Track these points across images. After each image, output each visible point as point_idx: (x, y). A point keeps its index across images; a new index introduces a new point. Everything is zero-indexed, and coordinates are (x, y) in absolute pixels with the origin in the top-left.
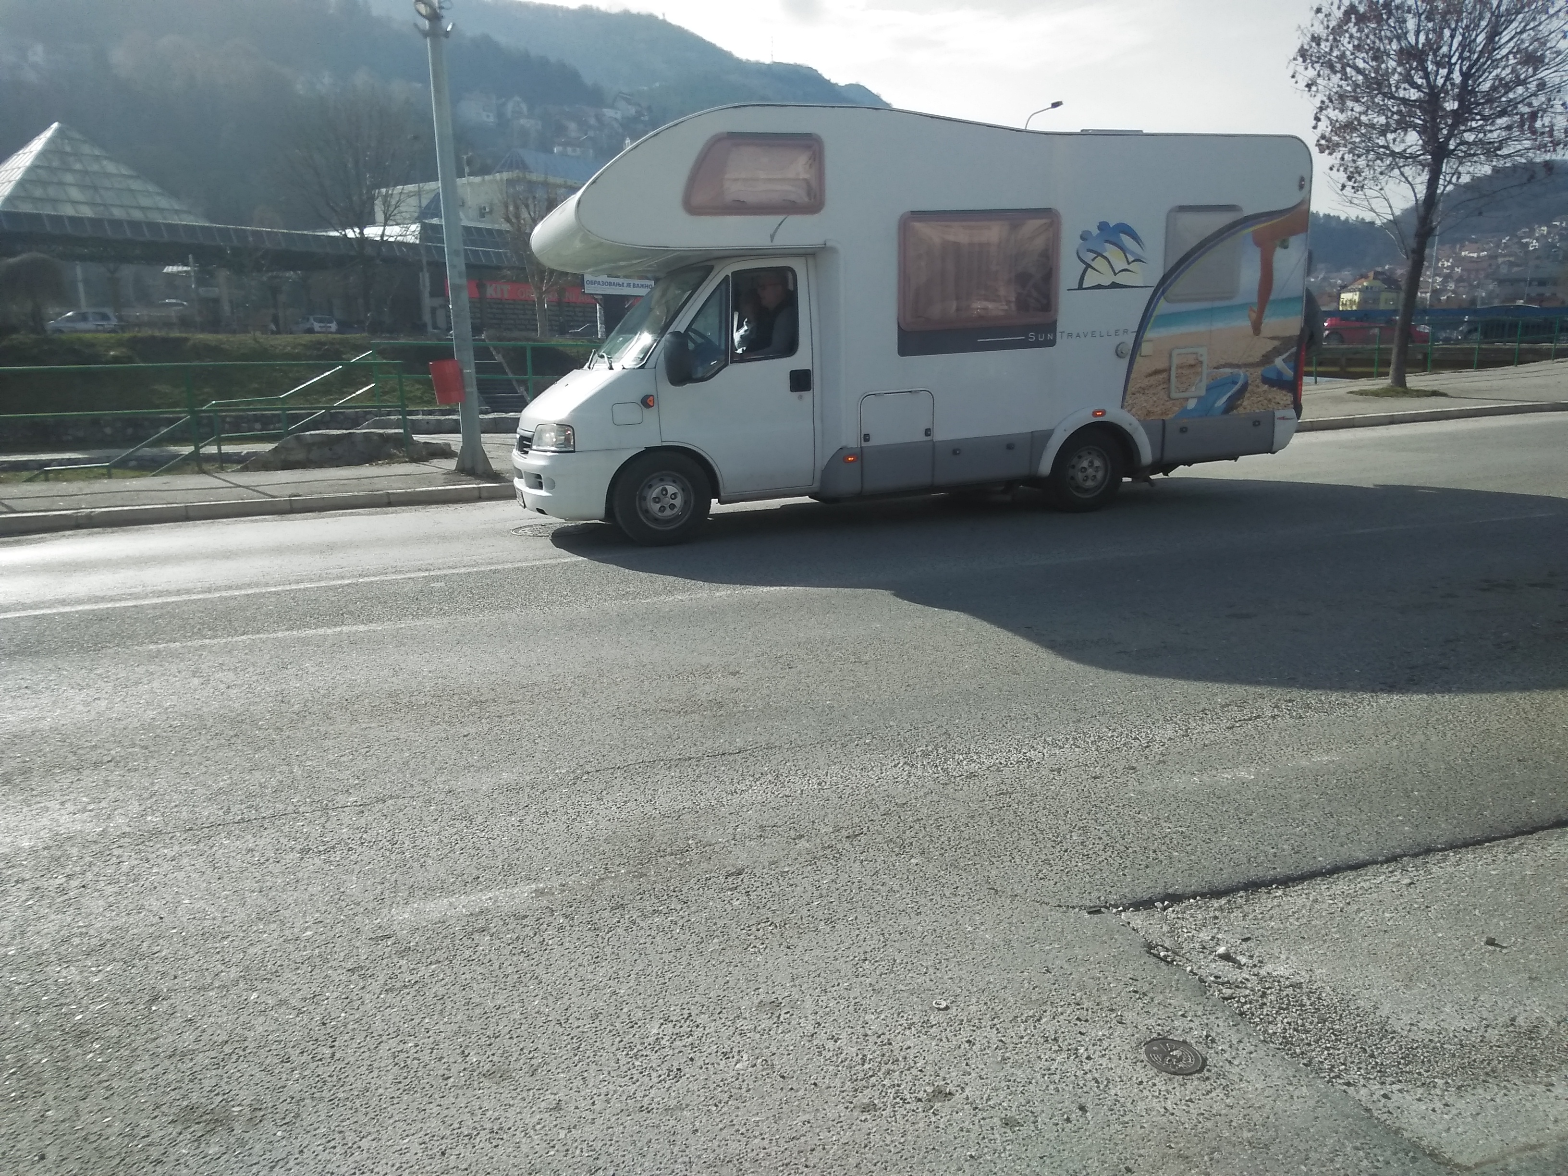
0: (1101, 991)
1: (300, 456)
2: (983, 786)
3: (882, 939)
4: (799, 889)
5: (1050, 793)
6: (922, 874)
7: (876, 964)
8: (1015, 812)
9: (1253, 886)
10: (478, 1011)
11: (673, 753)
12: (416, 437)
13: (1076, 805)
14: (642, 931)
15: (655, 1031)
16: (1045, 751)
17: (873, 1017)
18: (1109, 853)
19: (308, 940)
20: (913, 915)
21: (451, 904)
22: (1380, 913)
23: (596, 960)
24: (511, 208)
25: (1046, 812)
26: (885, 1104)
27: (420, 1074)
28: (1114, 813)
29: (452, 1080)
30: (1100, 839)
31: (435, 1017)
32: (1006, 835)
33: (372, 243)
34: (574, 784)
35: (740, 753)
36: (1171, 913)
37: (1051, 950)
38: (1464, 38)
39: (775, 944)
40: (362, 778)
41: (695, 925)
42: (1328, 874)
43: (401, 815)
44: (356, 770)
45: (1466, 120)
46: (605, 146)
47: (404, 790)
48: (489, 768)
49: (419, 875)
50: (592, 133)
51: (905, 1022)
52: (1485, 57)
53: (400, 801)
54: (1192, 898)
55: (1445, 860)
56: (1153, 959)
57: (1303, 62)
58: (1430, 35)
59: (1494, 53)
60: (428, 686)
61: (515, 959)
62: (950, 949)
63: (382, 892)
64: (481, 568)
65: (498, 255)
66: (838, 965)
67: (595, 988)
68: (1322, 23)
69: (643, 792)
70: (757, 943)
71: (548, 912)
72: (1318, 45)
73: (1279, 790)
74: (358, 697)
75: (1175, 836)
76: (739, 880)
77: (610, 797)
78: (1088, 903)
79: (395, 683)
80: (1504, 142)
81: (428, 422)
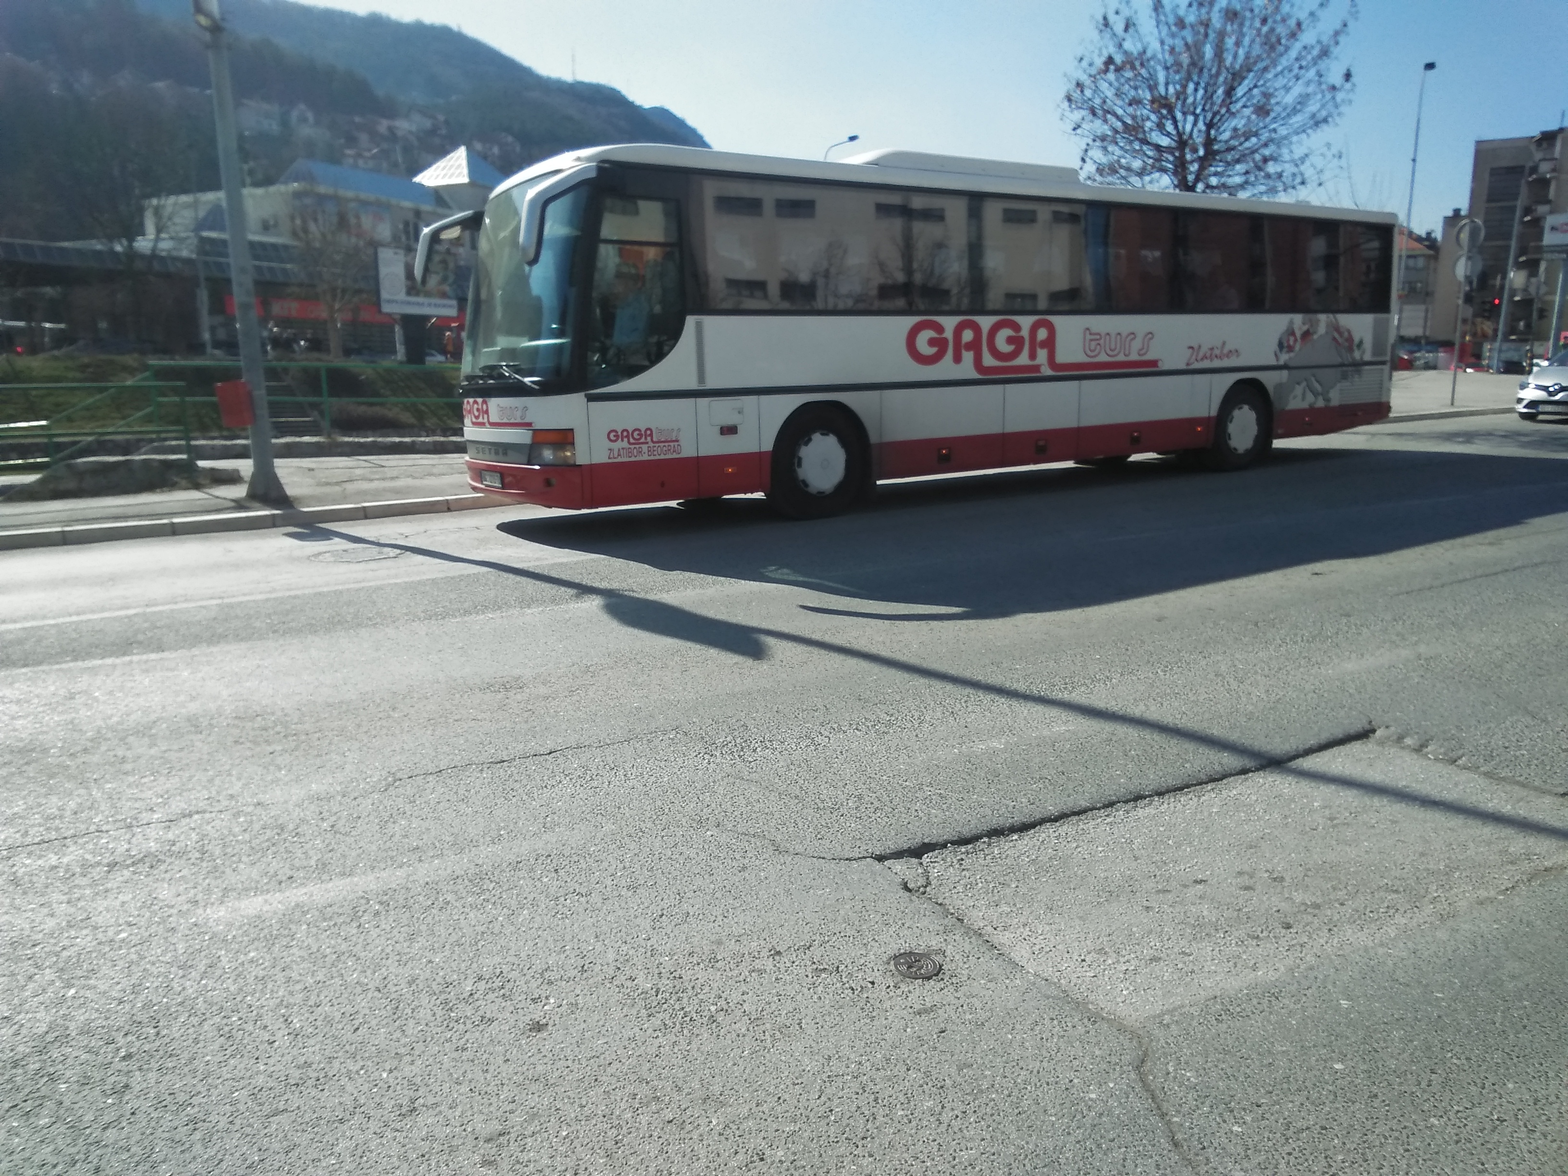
0: (862, 922)
1: (71, 485)
2: (774, 767)
3: (678, 898)
4: (605, 864)
5: (832, 769)
6: (716, 843)
7: (672, 918)
8: (801, 787)
9: (997, 833)
10: (299, 987)
11: (485, 757)
12: (201, 464)
13: (855, 778)
14: (456, 910)
15: (469, 989)
16: (831, 736)
17: (667, 959)
18: (879, 814)
19: (123, 940)
20: (706, 876)
21: (266, 901)
22: (1095, 848)
23: (411, 938)
24: (298, 222)
25: (827, 785)
26: (674, 1023)
27: (245, 1042)
28: (885, 783)
29: (277, 1043)
30: (872, 803)
31: (257, 995)
32: (792, 806)
33: (142, 257)
34: (386, 790)
35: (550, 753)
36: (925, 859)
37: (823, 894)
38: (1206, 91)
39: (581, 910)
40: (166, 796)
41: (507, 901)
42: (1056, 819)
43: (209, 828)
44: (159, 790)
45: (1211, 166)
46: (400, 160)
47: (211, 805)
48: (298, 780)
49: (232, 879)
50: (385, 146)
51: (695, 960)
52: (1223, 111)
53: (207, 816)
54: (944, 846)
55: (1150, 804)
56: (908, 894)
57: (1070, 106)
58: (1178, 87)
59: (1231, 106)
60: (228, 709)
61: (333, 942)
62: (738, 900)
63: (195, 895)
64: (280, 594)
65: (284, 271)
66: (638, 921)
67: (412, 959)
68: (1085, 71)
69: (456, 793)
70: (565, 910)
71: (363, 901)
72: (1082, 91)
73: (1023, 756)
74: (155, 722)
75: (934, 797)
76: (549, 861)
77: (423, 800)
78: (857, 855)
79: (193, 707)
80: (1242, 186)
81: (213, 447)
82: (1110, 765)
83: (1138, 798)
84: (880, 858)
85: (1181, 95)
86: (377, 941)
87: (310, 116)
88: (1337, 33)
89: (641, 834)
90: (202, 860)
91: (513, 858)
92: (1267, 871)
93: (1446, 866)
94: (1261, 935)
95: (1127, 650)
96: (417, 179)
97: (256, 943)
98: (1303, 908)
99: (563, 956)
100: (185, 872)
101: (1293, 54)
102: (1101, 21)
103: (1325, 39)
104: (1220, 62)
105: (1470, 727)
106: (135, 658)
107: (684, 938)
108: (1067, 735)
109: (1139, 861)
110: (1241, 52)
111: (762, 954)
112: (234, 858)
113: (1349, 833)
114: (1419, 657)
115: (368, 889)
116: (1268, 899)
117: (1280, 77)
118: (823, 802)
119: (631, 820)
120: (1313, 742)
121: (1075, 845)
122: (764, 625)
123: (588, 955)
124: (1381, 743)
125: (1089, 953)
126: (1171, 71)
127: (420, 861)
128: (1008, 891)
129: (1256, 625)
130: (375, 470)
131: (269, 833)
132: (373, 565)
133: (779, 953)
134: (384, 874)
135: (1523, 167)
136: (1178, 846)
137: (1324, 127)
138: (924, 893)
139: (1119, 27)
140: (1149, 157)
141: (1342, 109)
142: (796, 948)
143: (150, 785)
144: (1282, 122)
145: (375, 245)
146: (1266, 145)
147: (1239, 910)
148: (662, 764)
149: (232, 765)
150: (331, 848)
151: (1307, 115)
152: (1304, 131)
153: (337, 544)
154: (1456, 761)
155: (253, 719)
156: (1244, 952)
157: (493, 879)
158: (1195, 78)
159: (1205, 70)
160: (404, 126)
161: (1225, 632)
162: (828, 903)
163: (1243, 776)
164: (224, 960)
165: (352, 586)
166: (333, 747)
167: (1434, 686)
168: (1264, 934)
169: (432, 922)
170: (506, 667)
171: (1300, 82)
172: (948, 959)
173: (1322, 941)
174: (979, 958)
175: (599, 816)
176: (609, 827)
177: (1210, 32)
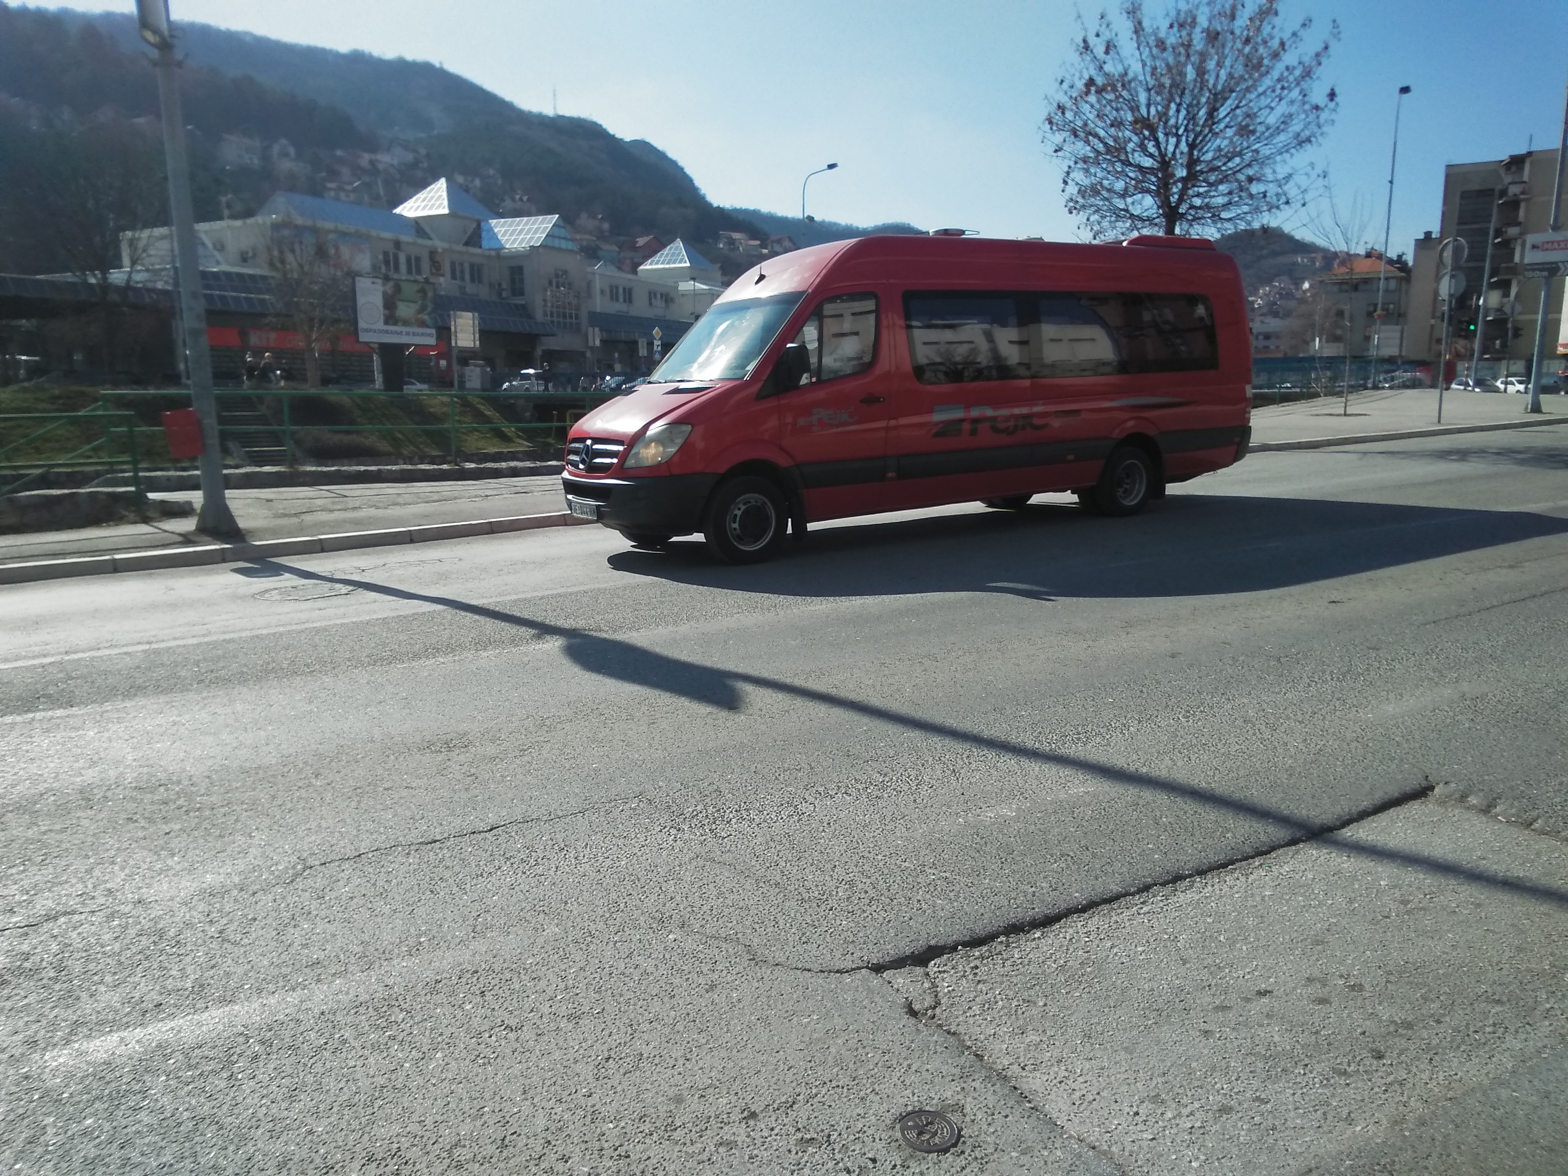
0: (859, 1064)
1: (12, 520)
2: (751, 845)
3: (630, 1031)
4: (543, 984)
5: (819, 847)
6: (679, 951)
7: (621, 1062)
8: (782, 872)
9: (1015, 929)
11: (414, 836)
12: (151, 496)
13: (844, 859)
14: (353, 1052)
16: (816, 802)
17: (611, 1126)
18: (874, 907)
20: (666, 999)
21: (122, 1040)
22: (1133, 947)
23: (293, 1094)
24: (276, 253)
25: (813, 868)
28: (881, 864)
30: (866, 892)
32: (772, 898)
33: (117, 289)
34: (292, 882)
35: (491, 830)
36: (933, 967)
37: (809, 1023)
38: (1188, 112)
39: (508, 1051)
40: (32, 892)
41: (417, 1039)
42: (1084, 910)
43: (74, 935)
44: (26, 883)
45: (1194, 186)
46: (382, 192)
47: (83, 903)
48: (191, 870)
49: (87, 1006)
50: (366, 179)
51: (647, 1127)
52: (1207, 130)
53: (76, 917)
54: (954, 949)
55: (1192, 886)
56: (913, 1021)
57: (1051, 129)
58: (1160, 108)
59: (1214, 127)
60: (130, 777)
61: (193, 1102)
62: (703, 1034)
63: (36, 1032)
64: (214, 638)
65: (262, 302)
66: (578, 1068)
67: (287, 1128)
68: (1066, 93)
69: (374, 884)
70: (488, 1052)
71: (241, 1039)
72: (1063, 113)
73: (1038, 826)
74: (42, 795)
75: (939, 883)
76: (475, 979)
77: (333, 895)
78: (850, 965)
79: (91, 775)
80: (1226, 206)
81: (168, 479)
82: (1140, 836)
83: (1177, 878)
84: (878, 969)
85: (1163, 116)
86: (248, 1101)
87: (292, 151)
88: (1318, 55)
89: (589, 939)
90: (56, 980)
91: (429, 975)
92: (1341, 976)
93: (1552, 965)
94: (1349, 1070)
95: (1142, 692)
96: (397, 211)
97: (97, 1105)
98: (1392, 1028)
99: (479, 1123)
100: (31, 999)
101: (1276, 74)
102: (1082, 45)
103: (1307, 60)
104: (1202, 82)
105: (1540, 782)
106: (39, 715)
107: (634, 1094)
108: (1087, 799)
109: (1188, 966)
110: (1223, 74)
111: (733, 1117)
112: (96, 978)
113: (1428, 922)
114: (1463, 696)
115: (249, 1022)
116: (1349, 1016)
117: (1263, 97)
118: (808, 890)
119: (579, 919)
120: (1365, 804)
121: (1109, 944)
122: (741, 669)
123: (511, 1120)
124: (1442, 803)
125: (1143, 1102)
126: (1152, 92)
127: (319, 981)
128: (1035, 1011)
129: (1279, 660)
130: (337, 500)
131: (144, 941)
132: (320, 603)
133: (753, 1115)
134: (272, 1000)
135: (1493, 190)
136: (1232, 943)
137: (1308, 146)
138: (933, 1017)
139: (1099, 50)
140: (1131, 179)
141: (1325, 129)
142: (776, 1106)
143: (17, 877)
144: (1265, 142)
145: (352, 275)
146: (1249, 165)
147: (1317, 1032)
148: (621, 842)
149: (118, 849)
150: (213, 962)
151: (1291, 135)
152: (1287, 151)
153: (288, 580)
154: (1531, 824)
155: (153, 790)
156: (1333, 1095)
157: (404, 1006)
158: (1178, 100)
159: (1187, 91)
160: (385, 159)
161: (1246, 668)
162: (815, 1036)
163: (1294, 848)
164: (50, 1131)
165: (294, 627)
166: (239, 826)
167: (1488, 732)
168: (1352, 1068)
169: (322, 1070)
170: (452, 721)
171: (1283, 102)
172: (967, 1119)
173: (1425, 1076)
174: (1006, 1116)
175: (542, 915)
176: (552, 930)
177: (1191, 52)
